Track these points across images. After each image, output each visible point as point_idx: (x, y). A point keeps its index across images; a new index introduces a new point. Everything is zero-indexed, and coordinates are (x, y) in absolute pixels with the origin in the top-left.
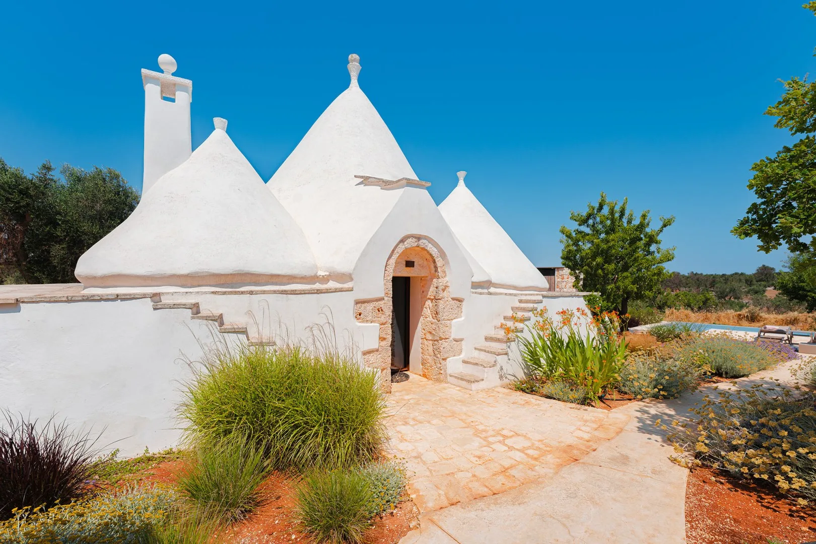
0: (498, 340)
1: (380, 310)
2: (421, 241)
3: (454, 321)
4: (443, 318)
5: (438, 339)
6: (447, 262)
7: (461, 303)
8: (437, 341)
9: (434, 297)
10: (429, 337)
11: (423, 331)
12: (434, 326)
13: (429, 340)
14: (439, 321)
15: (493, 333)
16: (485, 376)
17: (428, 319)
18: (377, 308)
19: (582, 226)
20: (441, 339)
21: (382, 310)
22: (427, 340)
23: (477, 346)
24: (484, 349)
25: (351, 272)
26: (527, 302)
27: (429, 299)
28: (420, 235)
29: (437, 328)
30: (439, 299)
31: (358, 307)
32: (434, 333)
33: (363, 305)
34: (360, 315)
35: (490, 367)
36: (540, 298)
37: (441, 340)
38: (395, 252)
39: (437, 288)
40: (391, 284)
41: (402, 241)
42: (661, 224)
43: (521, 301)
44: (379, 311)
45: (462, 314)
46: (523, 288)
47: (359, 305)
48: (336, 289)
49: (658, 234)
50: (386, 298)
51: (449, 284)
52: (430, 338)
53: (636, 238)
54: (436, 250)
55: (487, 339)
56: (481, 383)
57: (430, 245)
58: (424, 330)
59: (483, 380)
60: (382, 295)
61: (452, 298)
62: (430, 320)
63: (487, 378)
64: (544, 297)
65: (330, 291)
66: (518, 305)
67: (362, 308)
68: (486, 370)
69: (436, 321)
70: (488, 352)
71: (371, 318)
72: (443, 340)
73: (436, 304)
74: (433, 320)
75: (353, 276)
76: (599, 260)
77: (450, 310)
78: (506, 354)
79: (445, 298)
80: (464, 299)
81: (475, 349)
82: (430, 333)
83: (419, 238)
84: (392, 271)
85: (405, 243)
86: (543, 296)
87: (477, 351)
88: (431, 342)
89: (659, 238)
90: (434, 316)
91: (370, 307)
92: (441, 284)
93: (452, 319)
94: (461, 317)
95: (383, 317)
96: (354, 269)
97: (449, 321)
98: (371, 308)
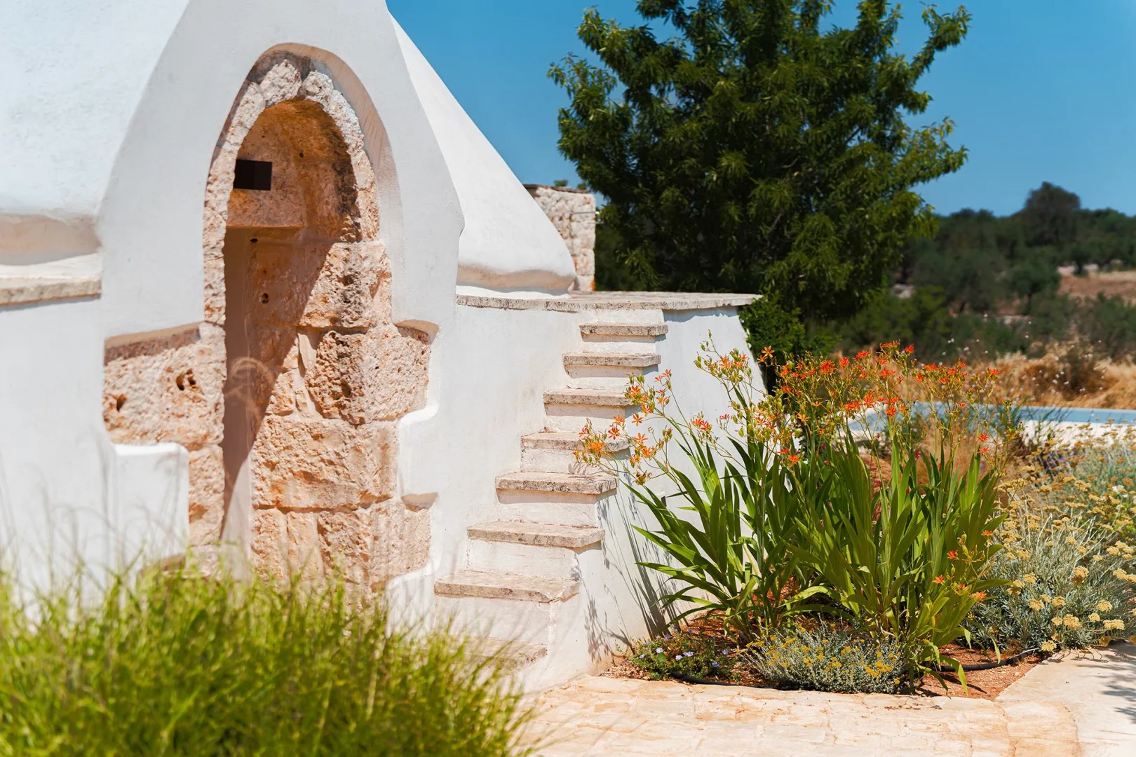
0: (560, 492)
1: (186, 383)
2: (312, 77)
3: (407, 420)
4: (374, 409)
5: (356, 500)
6: (385, 170)
7: (424, 347)
8: (349, 509)
9: (333, 320)
10: (301, 495)
11: (266, 472)
12: (329, 448)
13: (304, 510)
14: (356, 426)
15: (516, 467)
16: (551, 637)
17: (296, 417)
18: (177, 373)
19: (659, 20)
20: (367, 500)
21: (192, 382)
22: (285, 510)
23: (476, 523)
24: (512, 530)
25: (95, 212)
26: (617, 334)
27: (306, 330)
28: (313, 49)
29: (349, 458)
30: (361, 330)
31: (114, 372)
32: (332, 477)
33: (133, 363)
34: (119, 406)
35: (563, 600)
36: (653, 317)
37: (365, 506)
38: (235, 122)
39: (347, 280)
40: (222, 264)
41: (255, 75)
42: (926, 34)
43: (590, 333)
44: (181, 388)
45: (429, 392)
46: (509, 276)
47: (116, 364)
48: (42, 290)
49: (917, 72)
50: (206, 331)
51: (391, 266)
52: (308, 500)
53: (848, 82)
54: (355, 119)
55: (504, 491)
56: (542, 662)
57: (337, 97)
58: (272, 466)
59: (543, 652)
60: (196, 315)
61: (398, 326)
62: (308, 421)
63: (554, 643)
64: (669, 313)
65: (21, 298)
66: (581, 348)
67: (129, 376)
68: (552, 610)
69: (340, 423)
70: (537, 541)
71: (156, 418)
72: (375, 506)
73: (342, 349)
74: (326, 422)
75: (103, 231)
76: (731, 162)
77: (395, 376)
78: (598, 545)
79: (380, 325)
80: (436, 329)
81: (472, 533)
82: (309, 477)
83: (304, 64)
84: (224, 208)
85: (266, 83)
86: (665, 311)
87: (481, 544)
88: (311, 518)
89: (920, 87)
90: (330, 401)
91: (154, 367)
92: (366, 264)
93: (399, 416)
94: (423, 406)
95: (197, 410)
96: (107, 198)
97: (390, 423)
98: (157, 376)
